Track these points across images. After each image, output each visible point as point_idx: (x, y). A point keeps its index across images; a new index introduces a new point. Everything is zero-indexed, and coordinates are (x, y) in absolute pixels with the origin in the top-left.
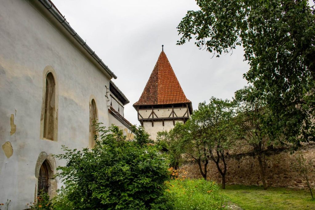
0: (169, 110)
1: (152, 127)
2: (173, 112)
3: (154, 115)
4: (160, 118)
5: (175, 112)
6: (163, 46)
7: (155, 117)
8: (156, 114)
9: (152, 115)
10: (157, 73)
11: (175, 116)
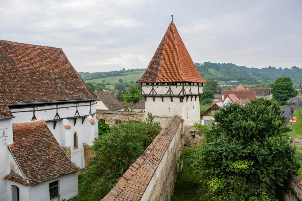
0: (166, 87)
1: (154, 102)
2: (170, 89)
3: (154, 92)
4: (158, 95)
5: (172, 90)
6: (172, 16)
7: (155, 94)
8: (156, 91)
9: (152, 92)
10: (162, 47)
11: (171, 94)
